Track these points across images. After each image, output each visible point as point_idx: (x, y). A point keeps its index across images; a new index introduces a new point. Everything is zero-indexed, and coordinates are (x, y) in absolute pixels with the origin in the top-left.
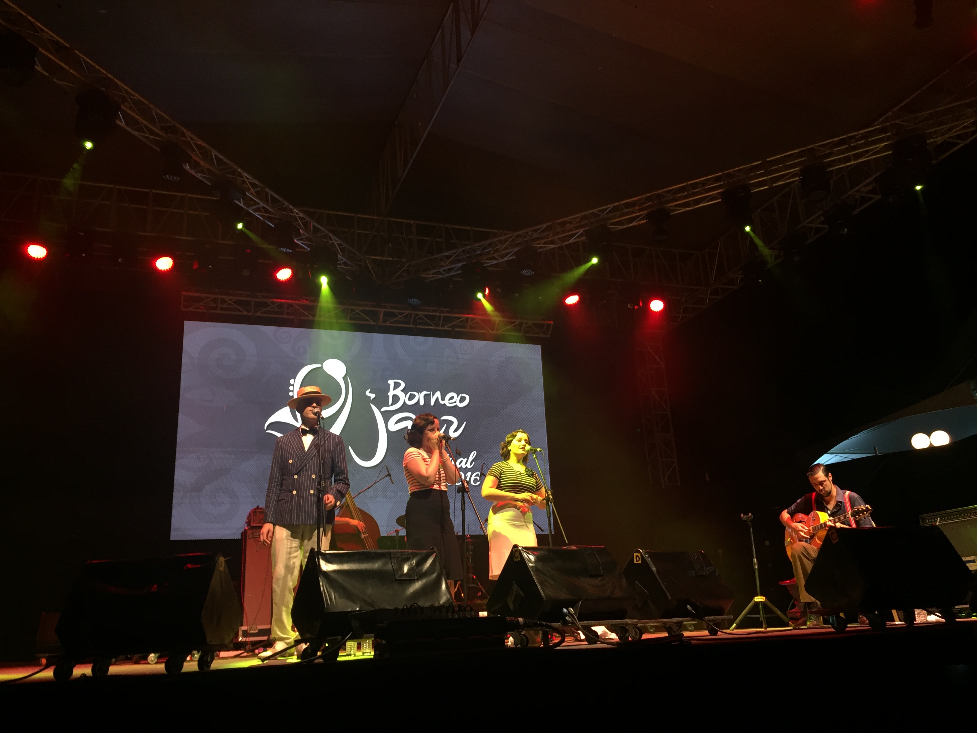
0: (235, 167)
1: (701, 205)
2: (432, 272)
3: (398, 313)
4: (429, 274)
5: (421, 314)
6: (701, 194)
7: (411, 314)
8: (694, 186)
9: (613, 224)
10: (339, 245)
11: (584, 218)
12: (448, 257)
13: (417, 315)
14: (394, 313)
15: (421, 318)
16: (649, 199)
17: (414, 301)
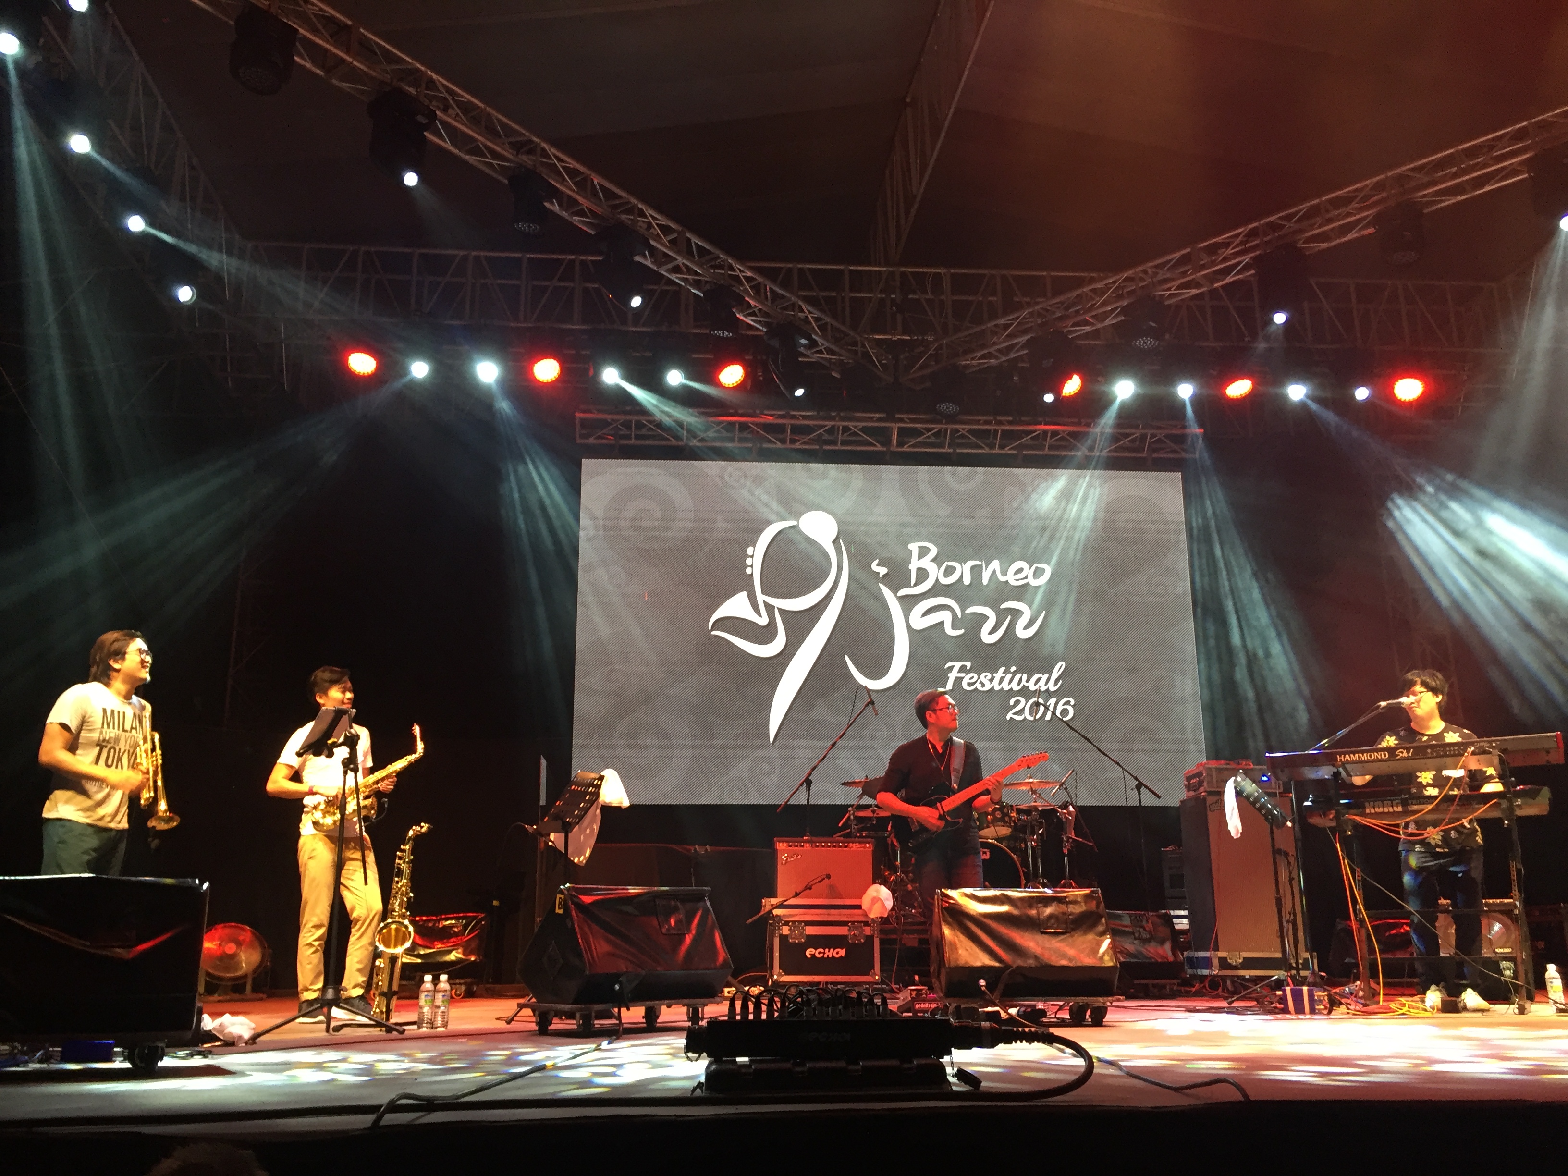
0: (634, 201)
1: (1488, 188)
2: (979, 354)
3: (924, 429)
4: (973, 359)
5: (963, 429)
6: (1485, 166)
7: (946, 430)
8: (1471, 153)
9: (1308, 240)
10: (817, 320)
11: (1253, 234)
12: (1006, 327)
13: (957, 431)
14: (916, 429)
15: (963, 436)
16: (1379, 187)
17: (948, 407)
